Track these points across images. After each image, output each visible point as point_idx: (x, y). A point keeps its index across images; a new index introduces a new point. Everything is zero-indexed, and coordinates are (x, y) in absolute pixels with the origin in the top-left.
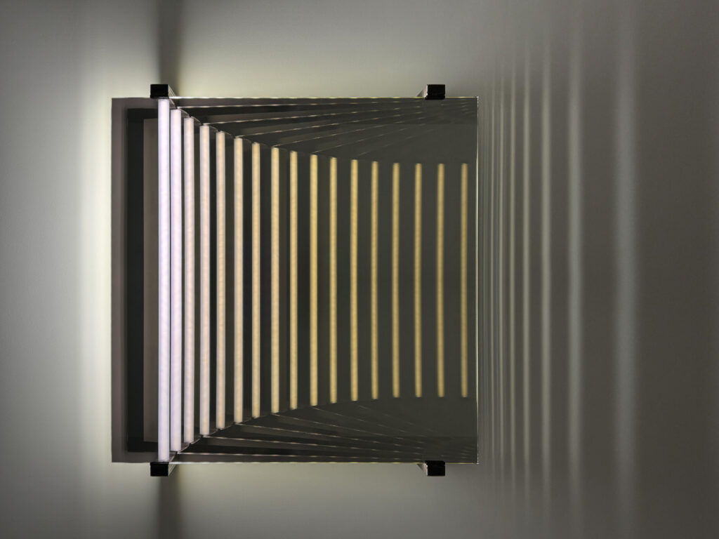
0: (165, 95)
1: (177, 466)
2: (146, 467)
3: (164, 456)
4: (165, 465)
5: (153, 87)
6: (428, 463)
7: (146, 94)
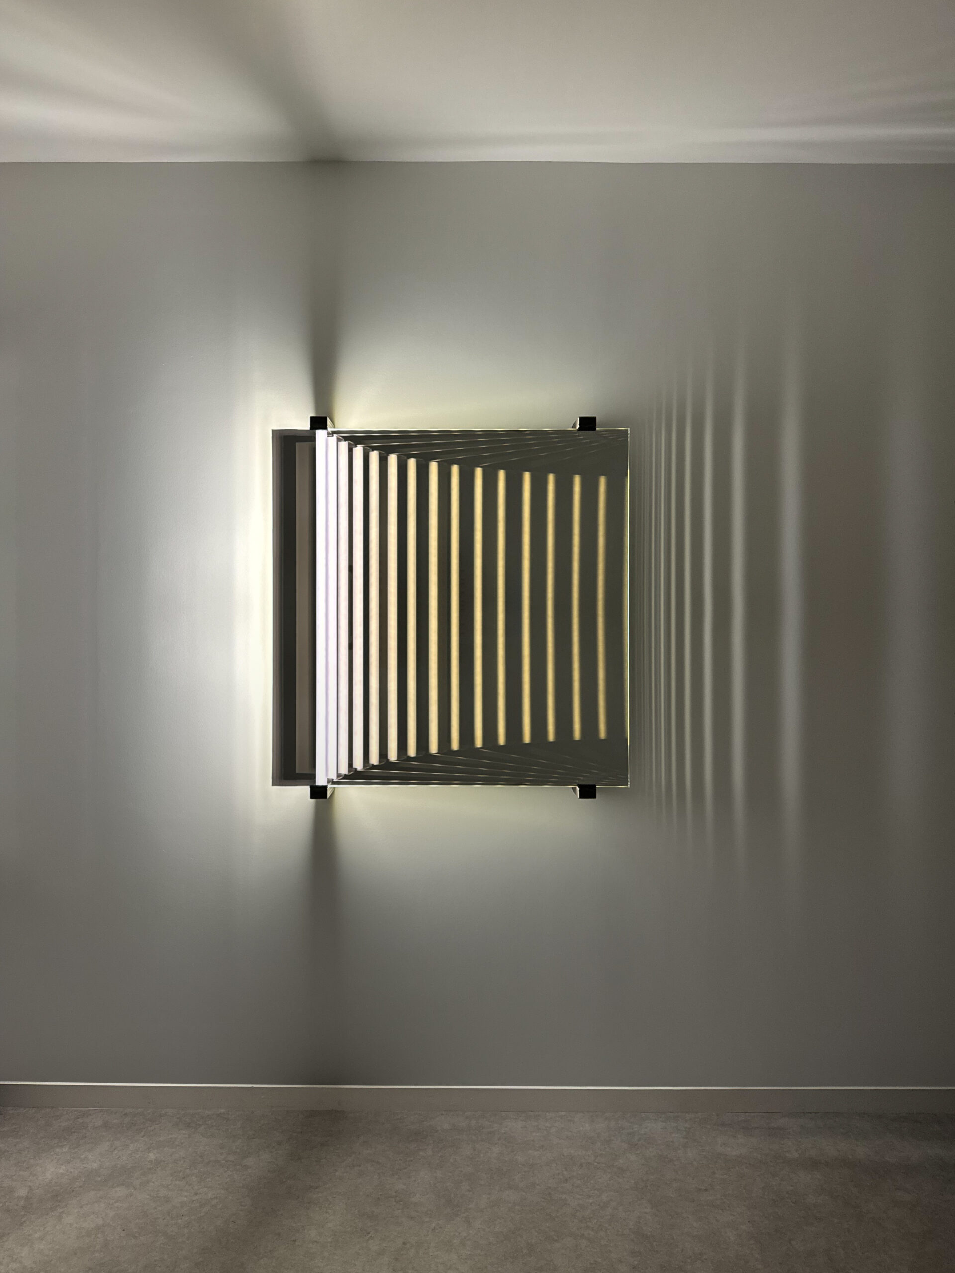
0: (324, 427)
1: (334, 788)
2: (306, 789)
3: (321, 781)
4: (324, 788)
5: (313, 419)
6: (580, 786)
7: (306, 426)
